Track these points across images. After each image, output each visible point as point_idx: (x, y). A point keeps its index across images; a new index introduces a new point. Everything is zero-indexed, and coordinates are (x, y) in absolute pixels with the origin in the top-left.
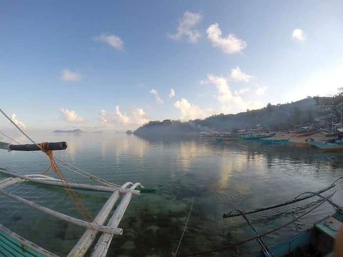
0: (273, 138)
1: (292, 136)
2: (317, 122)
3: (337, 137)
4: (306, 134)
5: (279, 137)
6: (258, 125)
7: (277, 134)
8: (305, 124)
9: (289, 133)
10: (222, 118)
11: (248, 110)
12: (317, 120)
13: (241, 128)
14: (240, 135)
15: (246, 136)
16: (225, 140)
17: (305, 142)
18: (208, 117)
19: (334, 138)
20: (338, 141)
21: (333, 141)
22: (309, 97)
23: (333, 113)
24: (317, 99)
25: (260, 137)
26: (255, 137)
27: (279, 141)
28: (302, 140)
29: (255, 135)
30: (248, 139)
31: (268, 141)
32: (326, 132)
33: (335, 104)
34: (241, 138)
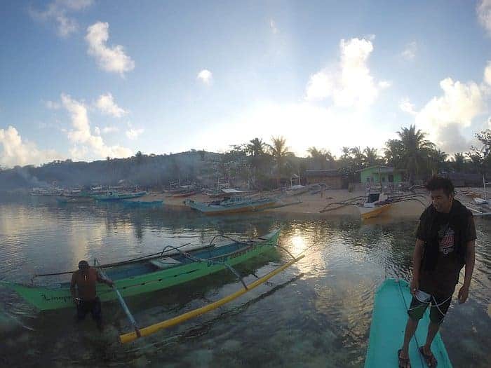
0: (141, 200)
1: (167, 197)
2: (199, 181)
3: (223, 199)
4: (186, 194)
5: (150, 197)
6: (121, 181)
7: (147, 194)
8: (184, 182)
9: (164, 192)
10: (69, 166)
11: (108, 158)
12: (200, 178)
13: (96, 184)
14: (95, 194)
15: (103, 196)
16: (71, 202)
17: (182, 204)
18: (46, 163)
19: (218, 199)
20: (223, 203)
21: (218, 203)
22: (193, 150)
23: (220, 171)
24: (202, 153)
25: (125, 197)
26: (116, 197)
27: (149, 203)
28: (178, 202)
29: (116, 195)
30: (104, 200)
31: (134, 203)
32: (210, 192)
33: (224, 162)
34: (95, 199)
